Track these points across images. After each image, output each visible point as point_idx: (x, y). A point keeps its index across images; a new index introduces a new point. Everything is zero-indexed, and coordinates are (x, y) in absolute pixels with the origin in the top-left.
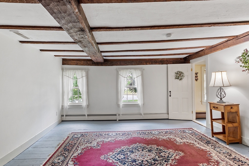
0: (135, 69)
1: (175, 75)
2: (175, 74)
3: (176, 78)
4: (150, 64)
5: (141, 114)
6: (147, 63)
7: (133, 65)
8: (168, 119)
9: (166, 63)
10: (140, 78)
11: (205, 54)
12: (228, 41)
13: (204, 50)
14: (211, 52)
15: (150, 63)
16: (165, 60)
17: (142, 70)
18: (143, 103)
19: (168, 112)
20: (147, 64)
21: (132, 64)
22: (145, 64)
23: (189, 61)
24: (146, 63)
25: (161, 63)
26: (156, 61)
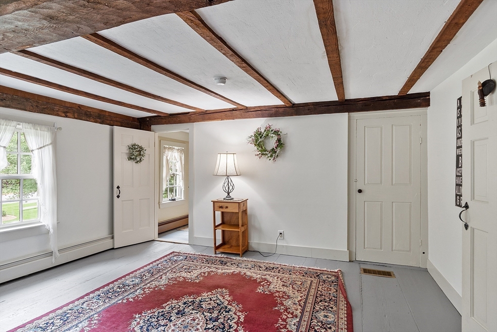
0: (34, 123)
1: (128, 152)
2: (127, 150)
3: (130, 159)
4: (75, 118)
5: (51, 254)
6: (68, 112)
7: (26, 110)
8: (113, 249)
9: (108, 122)
10: (49, 151)
11: (191, 121)
12: (233, 110)
13: (190, 114)
14: (203, 120)
15: (74, 115)
16: (107, 114)
17: (55, 131)
18: (56, 222)
19: (113, 233)
20: (66, 116)
21: (23, 107)
22: (63, 115)
23: (150, 126)
24: (65, 113)
25: (99, 120)
26: (88, 113)
